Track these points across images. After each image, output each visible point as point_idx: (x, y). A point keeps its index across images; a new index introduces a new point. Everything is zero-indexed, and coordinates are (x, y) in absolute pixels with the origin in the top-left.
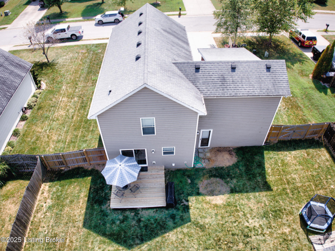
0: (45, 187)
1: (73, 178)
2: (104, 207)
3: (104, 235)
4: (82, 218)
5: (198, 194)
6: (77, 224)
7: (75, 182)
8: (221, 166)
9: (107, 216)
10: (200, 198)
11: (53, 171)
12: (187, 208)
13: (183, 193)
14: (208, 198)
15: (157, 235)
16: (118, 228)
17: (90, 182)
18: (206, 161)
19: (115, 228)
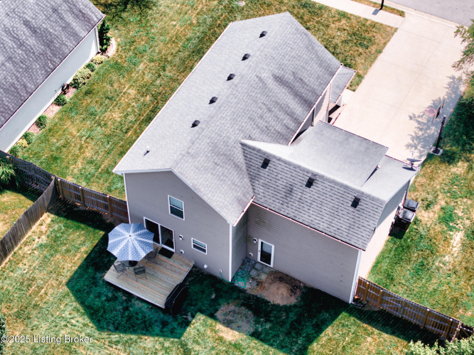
0: (47, 218)
1: (84, 224)
2: (98, 275)
3: (82, 303)
4: (69, 274)
5: (212, 316)
6: (60, 278)
7: (83, 229)
8: (267, 299)
9: (96, 286)
10: (210, 321)
11: (64, 202)
12: (187, 323)
13: (195, 306)
14: (219, 326)
16: (100, 304)
17: (99, 238)
18: (255, 283)
19: (98, 303)
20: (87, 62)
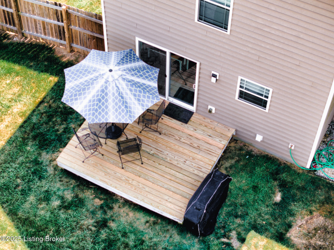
5: (281, 238)
7: (17, 74)
9: (40, 178)
13: (242, 217)
16: (48, 215)
17: (48, 88)
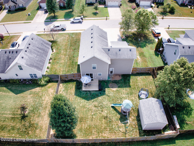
0: (61, 85)
1: (70, 82)
2: (80, 90)
3: (81, 97)
4: (74, 93)
5: (108, 87)
6: (73, 95)
8: (116, 80)
9: (81, 93)
10: (109, 89)
11: (63, 80)
12: (105, 91)
13: (104, 87)
14: (111, 89)
15: (96, 98)
17: (75, 83)
18: (112, 78)
19: (84, 96)
20: (51, 54)
